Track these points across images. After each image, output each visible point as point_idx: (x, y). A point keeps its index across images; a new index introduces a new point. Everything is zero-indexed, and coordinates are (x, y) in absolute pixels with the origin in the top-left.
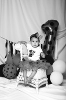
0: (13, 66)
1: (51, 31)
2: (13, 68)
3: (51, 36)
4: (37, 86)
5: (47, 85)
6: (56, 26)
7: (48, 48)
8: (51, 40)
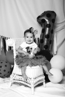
0: (6, 64)
1: (48, 23)
2: (6, 66)
3: (48, 28)
4: (32, 86)
5: (44, 83)
6: (53, 18)
7: (45, 42)
8: (49, 33)
